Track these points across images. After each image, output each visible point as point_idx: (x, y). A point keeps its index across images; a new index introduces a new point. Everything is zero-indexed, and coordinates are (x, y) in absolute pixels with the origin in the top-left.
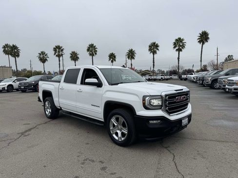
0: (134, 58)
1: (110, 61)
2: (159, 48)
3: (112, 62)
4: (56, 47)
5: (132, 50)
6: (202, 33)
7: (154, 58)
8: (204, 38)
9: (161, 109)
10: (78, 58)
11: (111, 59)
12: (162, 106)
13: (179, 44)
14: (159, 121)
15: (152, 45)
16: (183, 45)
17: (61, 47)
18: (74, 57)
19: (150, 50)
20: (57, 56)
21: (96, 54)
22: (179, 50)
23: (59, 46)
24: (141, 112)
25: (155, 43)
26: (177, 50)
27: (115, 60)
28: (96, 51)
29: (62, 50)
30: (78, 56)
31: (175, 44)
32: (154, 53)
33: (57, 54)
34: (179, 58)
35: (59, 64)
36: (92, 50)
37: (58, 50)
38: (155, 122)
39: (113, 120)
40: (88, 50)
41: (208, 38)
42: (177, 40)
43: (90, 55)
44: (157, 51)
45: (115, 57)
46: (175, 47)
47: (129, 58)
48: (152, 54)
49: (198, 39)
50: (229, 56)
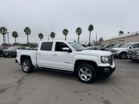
0: (54, 37)
1: (40, 38)
2: (68, 32)
3: (41, 39)
4: (2, 28)
5: (53, 32)
6: (90, 25)
7: (66, 38)
8: (91, 28)
9: (108, 62)
10: (18, 36)
11: (40, 37)
12: (109, 61)
13: (79, 31)
14: (108, 69)
15: (65, 31)
16: (81, 31)
17: (6, 28)
18: (15, 35)
19: (63, 33)
20: (2, 34)
21: (30, 33)
22: (79, 34)
23: (4, 27)
24: (100, 64)
25: (66, 29)
26: (78, 34)
27: (43, 38)
28: (30, 32)
29: (6, 30)
30: (18, 34)
31: (77, 30)
32: (66, 35)
33: (2, 32)
34: (79, 38)
35: (4, 39)
36: (27, 31)
37: (3, 30)
38: (106, 69)
39: (81, 70)
40: (25, 31)
41: (93, 28)
42: (78, 29)
43: (26, 34)
44: (68, 34)
45: (43, 36)
46: (76, 32)
47: (51, 37)
48: (65, 35)
49: (88, 29)
50: (101, 38)
